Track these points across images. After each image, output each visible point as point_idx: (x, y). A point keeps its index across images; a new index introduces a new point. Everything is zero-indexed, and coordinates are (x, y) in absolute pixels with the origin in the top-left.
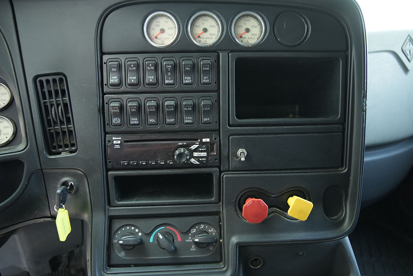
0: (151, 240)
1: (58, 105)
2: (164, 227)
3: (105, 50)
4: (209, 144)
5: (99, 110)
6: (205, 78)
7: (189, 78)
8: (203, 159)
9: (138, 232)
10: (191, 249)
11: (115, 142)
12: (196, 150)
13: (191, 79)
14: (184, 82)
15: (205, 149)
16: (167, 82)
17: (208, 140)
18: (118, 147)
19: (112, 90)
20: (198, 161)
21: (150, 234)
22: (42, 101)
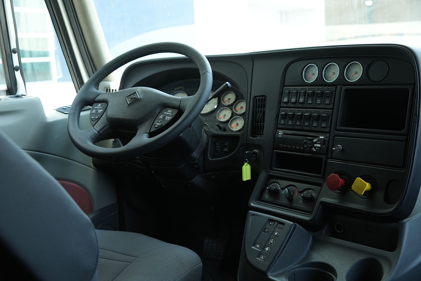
0: (283, 193)
1: (261, 112)
2: (291, 187)
3: (286, 84)
4: (322, 140)
5: (276, 116)
6: (327, 101)
7: (319, 101)
8: (318, 149)
9: (279, 187)
10: (300, 202)
11: (279, 134)
12: (316, 143)
13: (321, 101)
14: (317, 103)
15: (320, 143)
16: (309, 102)
17: (323, 137)
18: (280, 136)
19: (284, 105)
20: (316, 149)
21: (284, 189)
22: (255, 109)
